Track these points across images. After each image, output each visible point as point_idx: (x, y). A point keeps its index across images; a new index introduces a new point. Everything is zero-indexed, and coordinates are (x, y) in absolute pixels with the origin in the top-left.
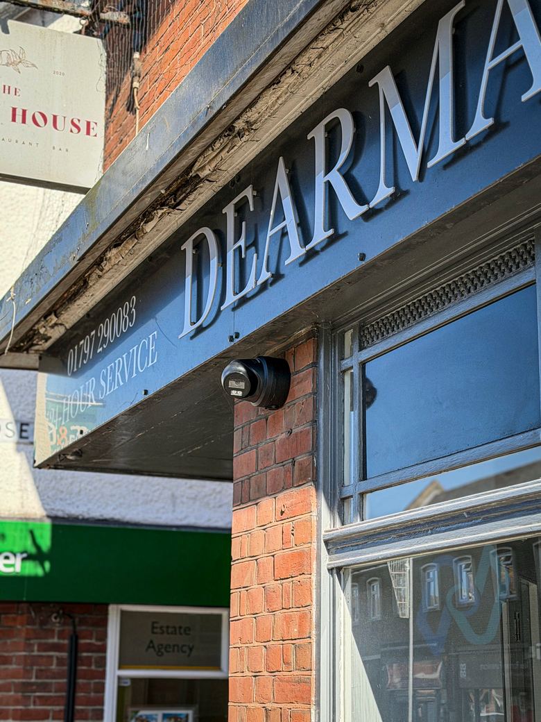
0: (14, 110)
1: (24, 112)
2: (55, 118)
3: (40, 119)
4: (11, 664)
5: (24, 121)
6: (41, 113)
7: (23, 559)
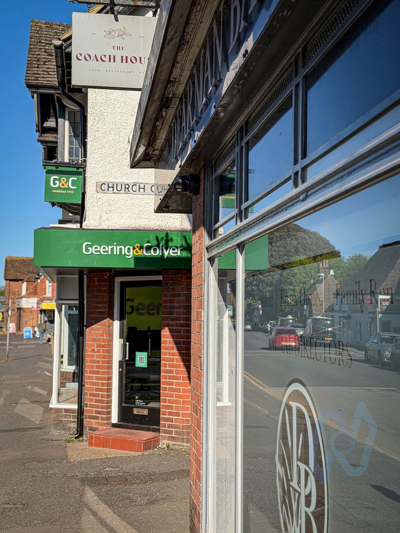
0: (122, 57)
1: (127, 57)
2: (140, 58)
3: (134, 60)
4: (181, 297)
5: (127, 62)
6: (134, 57)
7: (181, 250)
